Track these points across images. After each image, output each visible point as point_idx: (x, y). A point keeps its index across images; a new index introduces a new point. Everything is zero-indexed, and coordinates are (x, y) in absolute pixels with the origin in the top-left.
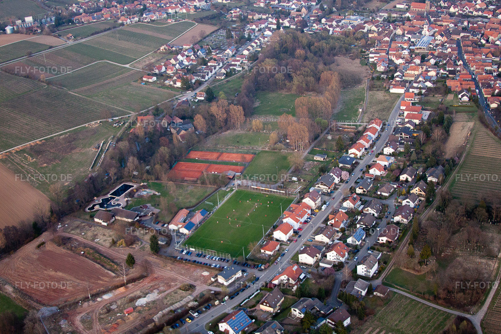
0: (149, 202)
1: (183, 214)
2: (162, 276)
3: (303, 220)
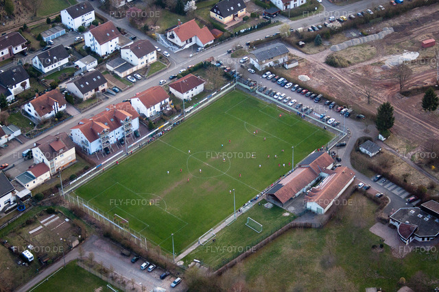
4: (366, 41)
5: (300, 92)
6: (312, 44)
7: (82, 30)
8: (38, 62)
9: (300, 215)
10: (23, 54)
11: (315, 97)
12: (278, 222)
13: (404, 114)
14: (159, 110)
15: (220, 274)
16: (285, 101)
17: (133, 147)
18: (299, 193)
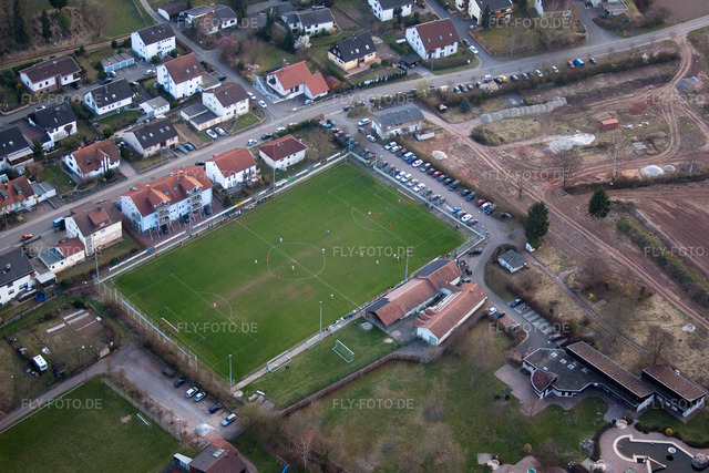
4: (529, 112)
5: (431, 174)
6: (457, 109)
7: (156, 61)
8: (91, 99)
9: (407, 344)
10: (74, 86)
11: (450, 182)
12: (376, 350)
13: (564, 219)
14: (241, 180)
15: (287, 415)
16: (410, 184)
17: (199, 227)
18: (410, 313)
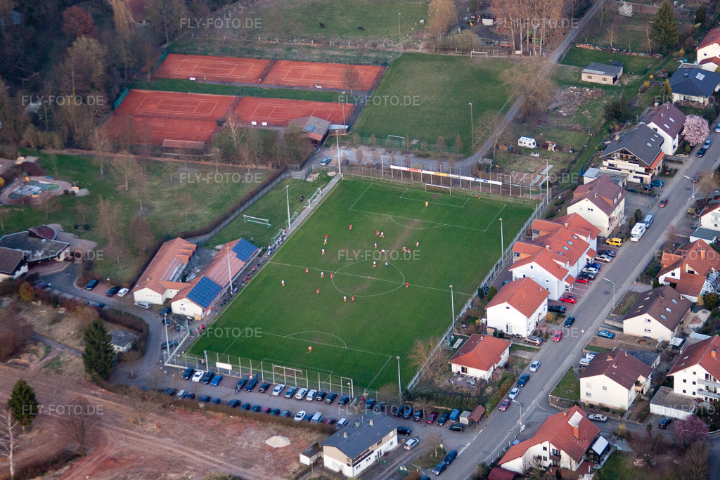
0: (55, 217)
1: (176, 254)
2: (132, 452)
3: (574, 271)
